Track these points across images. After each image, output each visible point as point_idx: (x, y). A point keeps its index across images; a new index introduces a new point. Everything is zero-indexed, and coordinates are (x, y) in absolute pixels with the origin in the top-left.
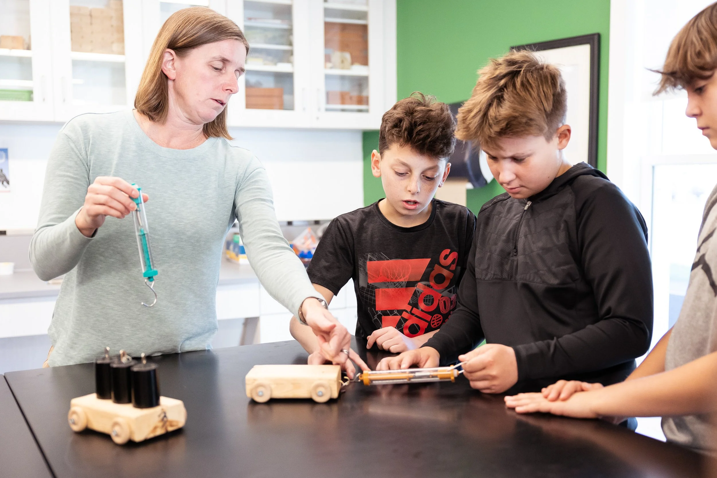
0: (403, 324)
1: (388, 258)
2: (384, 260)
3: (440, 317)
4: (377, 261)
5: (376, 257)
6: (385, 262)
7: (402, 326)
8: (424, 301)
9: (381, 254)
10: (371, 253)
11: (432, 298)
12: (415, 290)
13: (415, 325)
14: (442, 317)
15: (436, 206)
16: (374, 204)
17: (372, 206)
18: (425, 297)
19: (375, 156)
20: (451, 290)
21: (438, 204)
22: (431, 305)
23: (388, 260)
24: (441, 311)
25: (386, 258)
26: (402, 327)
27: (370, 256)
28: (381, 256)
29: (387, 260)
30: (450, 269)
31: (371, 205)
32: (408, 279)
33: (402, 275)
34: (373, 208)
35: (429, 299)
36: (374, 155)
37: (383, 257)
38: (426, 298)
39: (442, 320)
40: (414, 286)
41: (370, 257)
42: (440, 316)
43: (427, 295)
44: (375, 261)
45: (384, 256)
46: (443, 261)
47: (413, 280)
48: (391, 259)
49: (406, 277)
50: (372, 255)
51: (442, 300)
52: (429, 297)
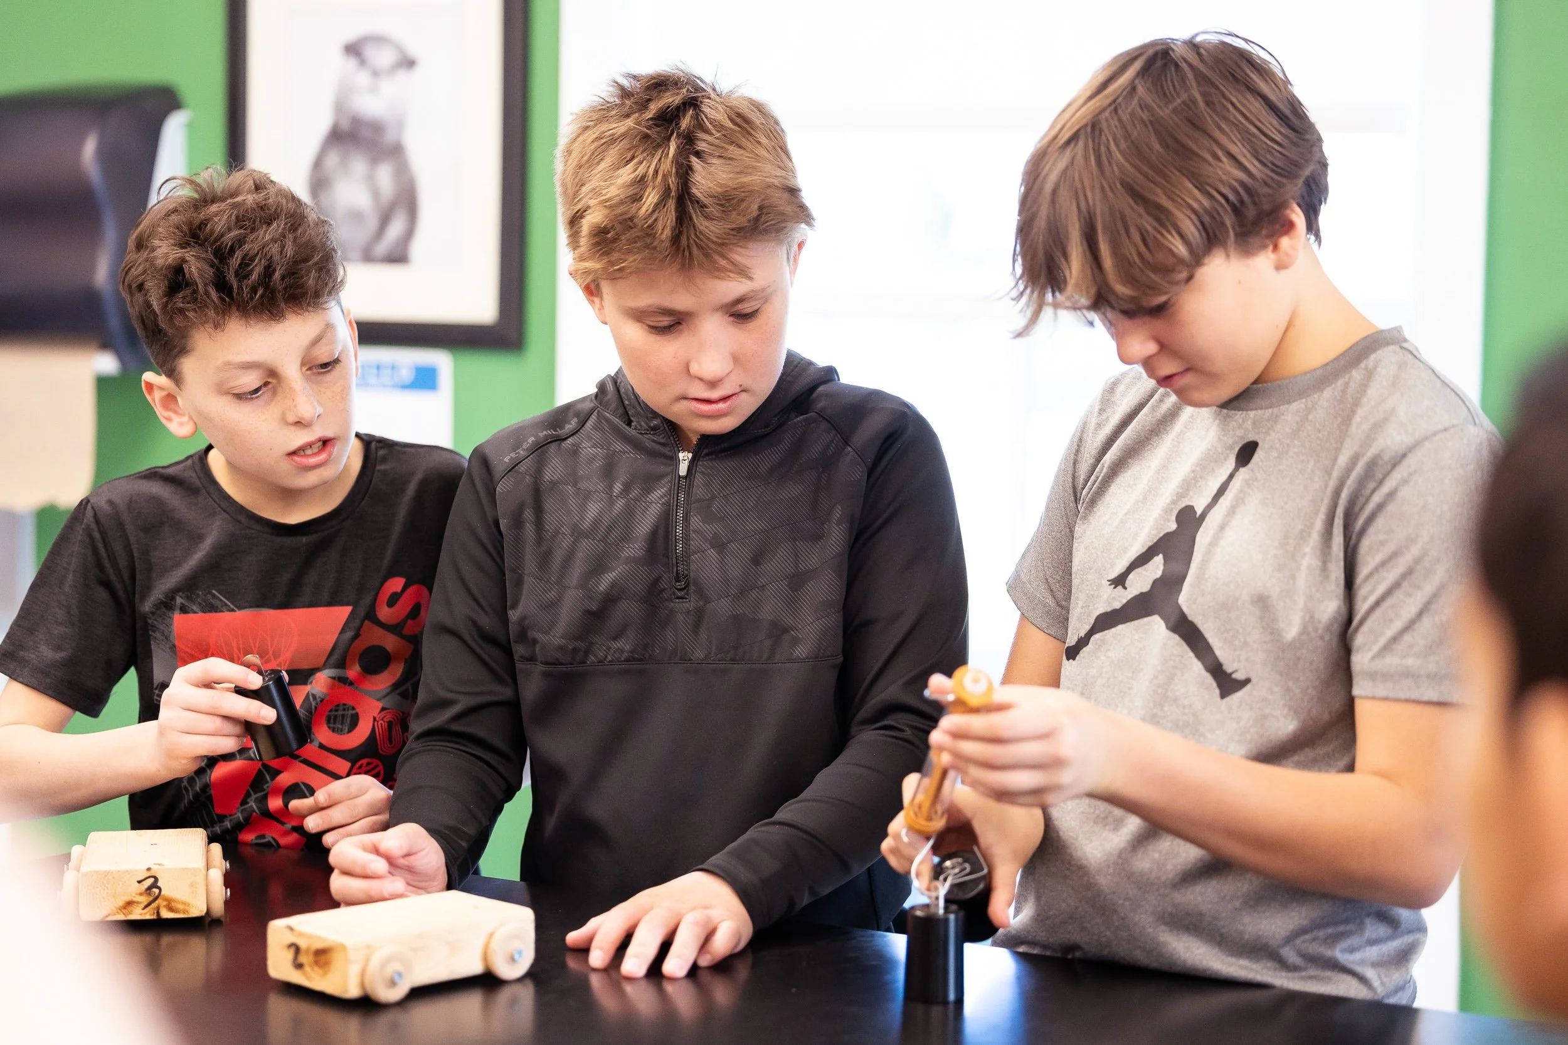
0: (267, 782)
1: (232, 606)
2: (222, 611)
3: (377, 766)
4: (201, 614)
5: (200, 604)
6: (226, 616)
7: (265, 787)
8: (328, 722)
9: (214, 596)
10: (183, 593)
11: (351, 712)
12: (308, 693)
13: (303, 787)
14: (380, 764)
15: (376, 454)
16: (195, 454)
17: (190, 462)
18: (331, 711)
19: (155, 387)
20: (407, 690)
21: (381, 448)
22: (350, 731)
23: (233, 610)
24: (380, 752)
25: (226, 605)
26: (264, 790)
27: (183, 601)
28: (213, 601)
29: (229, 611)
30: (405, 632)
31: (187, 459)
32: (288, 663)
33: (271, 652)
34: (193, 467)
35: (343, 716)
36: (150, 386)
37: (218, 604)
38: (333, 713)
39: (382, 773)
40: (305, 683)
41: (181, 603)
42: (376, 762)
43: (338, 705)
44: (195, 612)
45: (221, 600)
46: (384, 613)
47: (305, 666)
48: (240, 608)
49: (281, 658)
50: (189, 598)
51: (382, 720)
52: (344, 710)
